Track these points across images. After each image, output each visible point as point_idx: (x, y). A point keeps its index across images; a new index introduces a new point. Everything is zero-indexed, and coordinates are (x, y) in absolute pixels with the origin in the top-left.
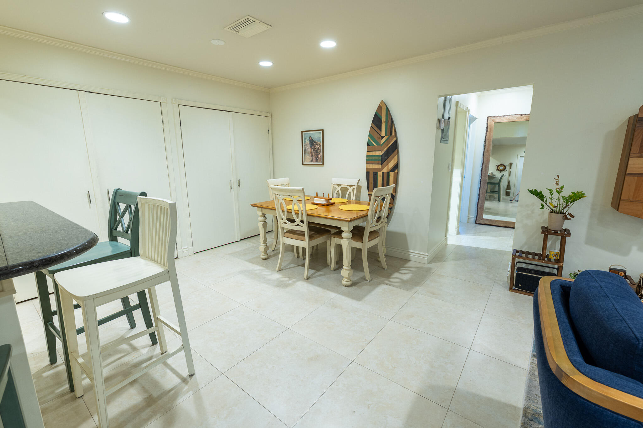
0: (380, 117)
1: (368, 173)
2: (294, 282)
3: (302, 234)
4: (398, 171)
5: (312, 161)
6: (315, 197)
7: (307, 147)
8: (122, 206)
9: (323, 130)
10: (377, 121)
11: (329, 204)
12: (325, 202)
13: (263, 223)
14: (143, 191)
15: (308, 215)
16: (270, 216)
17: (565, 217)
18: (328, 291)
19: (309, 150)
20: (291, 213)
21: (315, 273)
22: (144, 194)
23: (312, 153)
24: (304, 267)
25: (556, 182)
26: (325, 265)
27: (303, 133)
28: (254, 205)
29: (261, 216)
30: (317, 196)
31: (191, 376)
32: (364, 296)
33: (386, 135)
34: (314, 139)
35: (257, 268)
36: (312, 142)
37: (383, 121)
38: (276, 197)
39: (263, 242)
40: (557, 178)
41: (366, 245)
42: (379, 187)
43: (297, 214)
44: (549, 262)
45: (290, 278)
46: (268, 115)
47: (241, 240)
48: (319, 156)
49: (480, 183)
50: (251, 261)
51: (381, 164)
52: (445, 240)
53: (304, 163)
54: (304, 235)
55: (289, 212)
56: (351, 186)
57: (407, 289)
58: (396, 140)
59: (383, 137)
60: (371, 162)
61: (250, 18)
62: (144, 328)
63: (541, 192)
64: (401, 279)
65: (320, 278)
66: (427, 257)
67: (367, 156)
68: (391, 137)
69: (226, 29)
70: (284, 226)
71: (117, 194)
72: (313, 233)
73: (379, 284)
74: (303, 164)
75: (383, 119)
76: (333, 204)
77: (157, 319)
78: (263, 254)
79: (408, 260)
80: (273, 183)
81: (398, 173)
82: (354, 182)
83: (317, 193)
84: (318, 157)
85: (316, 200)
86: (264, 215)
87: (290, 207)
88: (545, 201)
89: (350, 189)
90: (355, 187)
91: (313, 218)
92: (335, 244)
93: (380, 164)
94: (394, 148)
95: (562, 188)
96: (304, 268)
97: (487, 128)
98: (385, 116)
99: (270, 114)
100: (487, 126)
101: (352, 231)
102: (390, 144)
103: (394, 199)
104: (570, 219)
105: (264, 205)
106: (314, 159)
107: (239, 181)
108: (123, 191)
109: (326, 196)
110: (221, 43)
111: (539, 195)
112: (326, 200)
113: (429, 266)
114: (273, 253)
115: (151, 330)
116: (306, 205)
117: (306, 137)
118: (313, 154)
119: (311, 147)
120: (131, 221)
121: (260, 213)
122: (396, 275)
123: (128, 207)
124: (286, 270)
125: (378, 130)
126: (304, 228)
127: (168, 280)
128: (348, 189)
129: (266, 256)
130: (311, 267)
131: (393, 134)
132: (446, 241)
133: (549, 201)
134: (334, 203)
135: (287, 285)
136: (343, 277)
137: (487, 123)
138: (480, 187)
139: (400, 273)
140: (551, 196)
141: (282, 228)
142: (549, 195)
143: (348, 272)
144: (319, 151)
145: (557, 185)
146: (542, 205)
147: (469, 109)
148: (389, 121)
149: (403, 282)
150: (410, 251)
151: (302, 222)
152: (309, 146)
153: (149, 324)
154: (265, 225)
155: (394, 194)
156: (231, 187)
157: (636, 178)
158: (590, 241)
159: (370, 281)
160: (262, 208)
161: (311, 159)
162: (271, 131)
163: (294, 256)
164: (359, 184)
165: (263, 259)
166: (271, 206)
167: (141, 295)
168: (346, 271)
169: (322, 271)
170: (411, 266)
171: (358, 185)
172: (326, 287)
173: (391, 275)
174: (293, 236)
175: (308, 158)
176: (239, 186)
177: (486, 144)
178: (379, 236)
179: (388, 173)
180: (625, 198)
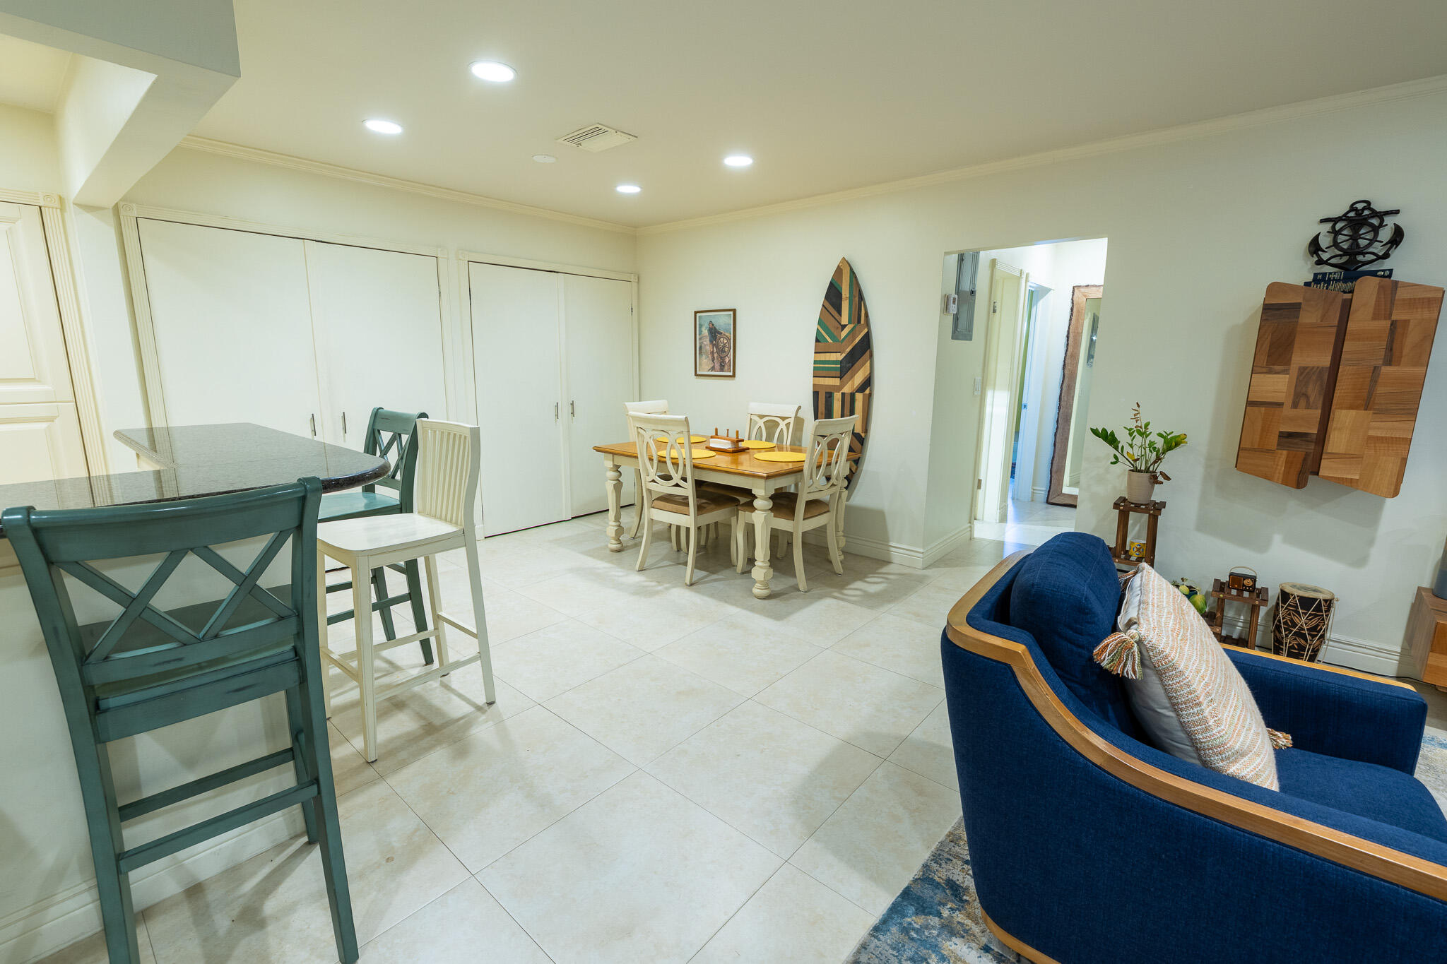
0: (839, 289)
1: (816, 394)
2: (667, 589)
3: (684, 501)
4: (871, 390)
5: (713, 369)
6: (712, 437)
7: (705, 343)
8: (386, 436)
9: (734, 311)
10: (833, 296)
11: (738, 450)
12: (730, 446)
13: (615, 482)
14: (422, 412)
15: (696, 467)
16: (627, 469)
17: (1154, 480)
18: (726, 605)
19: (708, 348)
20: (665, 462)
21: (706, 577)
22: (423, 415)
23: (713, 353)
24: (686, 565)
25: (1135, 415)
26: (729, 564)
27: (698, 315)
28: (598, 450)
29: (611, 469)
30: (717, 434)
31: (490, 704)
32: (789, 614)
33: (850, 322)
34: (717, 328)
35: (601, 565)
36: (714, 333)
37: (844, 296)
38: (639, 433)
39: (613, 519)
40: (1137, 408)
41: (799, 526)
42: (836, 418)
43: (675, 464)
44: (1127, 562)
45: (659, 582)
46: (633, 278)
47: (573, 518)
48: (727, 360)
49: (1057, 421)
50: (589, 553)
51: (841, 378)
52: (969, 529)
53: (698, 373)
54: (687, 505)
55: (662, 461)
56: (783, 418)
57: (872, 607)
58: (868, 332)
59: (844, 327)
60: (821, 373)
61: (601, 127)
62: (413, 630)
63: (1112, 434)
64: (865, 591)
65: (715, 584)
66: (921, 555)
67: (815, 362)
68: (858, 327)
69: (561, 141)
70: (653, 486)
71: (378, 416)
72: (704, 501)
73: (821, 597)
74: (696, 375)
75: (845, 293)
76: (744, 450)
77: (437, 618)
78: (614, 542)
79: (888, 562)
80: (637, 409)
81: (870, 395)
82: (790, 411)
83: (716, 430)
84: (724, 362)
85: (714, 442)
86: (617, 468)
87: (663, 453)
88: (1120, 450)
89: (782, 424)
90: (792, 421)
91: (704, 472)
92: (746, 523)
93: (838, 377)
94: (864, 348)
95: (1147, 425)
96: (684, 567)
97: (1072, 309)
98: (848, 287)
99: (636, 278)
100: (1073, 306)
101: (772, 498)
102: (857, 340)
103: (862, 445)
104: (1162, 483)
105: (617, 449)
106: (717, 366)
107: (572, 404)
108: (387, 412)
109: (733, 436)
110: (550, 160)
111: (1109, 438)
112: (733, 442)
113: (926, 572)
114: (631, 543)
115: (423, 635)
116: (692, 450)
117: (702, 323)
118: (716, 355)
119: (711, 342)
120: (402, 458)
121: (609, 464)
122: (858, 584)
123: (397, 437)
124: (653, 570)
125: (835, 312)
126: (688, 490)
127: (463, 546)
128: (777, 424)
129: (619, 546)
130: (698, 565)
131: (862, 322)
132: (970, 531)
133: (1127, 449)
134: (748, 449)
135: (653, 593)
136: (754, 582)
137: (1072, 299)
138: (1057, 429)
139: (866, 582)
140: (1132, 440)
141: (649, 491)
142: (1129, 439)
143: (765, 571)
144: (726, 349)
145: (1137, 421)
146: (1115, 457)
147: (1025, 272)
148: (855, 297)
149: (867, 595)
150: (891, 544)
151: (684, 479)
152: (708, 339)
153: (421, 625)
154: (618, 486)
155: (863, 435)
156: (557, 416)
157: (1263, 409)
158: (1204, 525)
159: (806, 592)
160: (613, 454)
161: (711, 366)
162: (636, 309)
163: (672, 548)
164: (799, 415)
165: (612, 551)
166: (630, 451)
168: (760, 571)
169: (720, 573)
170: (892, 571)
171: (796, 417)
172: (726, 599)
173: (848, 584)
174: (668, 505)
176: (573, 413)
177: (1070, 342)
178: (828, 511)
179: (852, 395)
180: (1246, 445)
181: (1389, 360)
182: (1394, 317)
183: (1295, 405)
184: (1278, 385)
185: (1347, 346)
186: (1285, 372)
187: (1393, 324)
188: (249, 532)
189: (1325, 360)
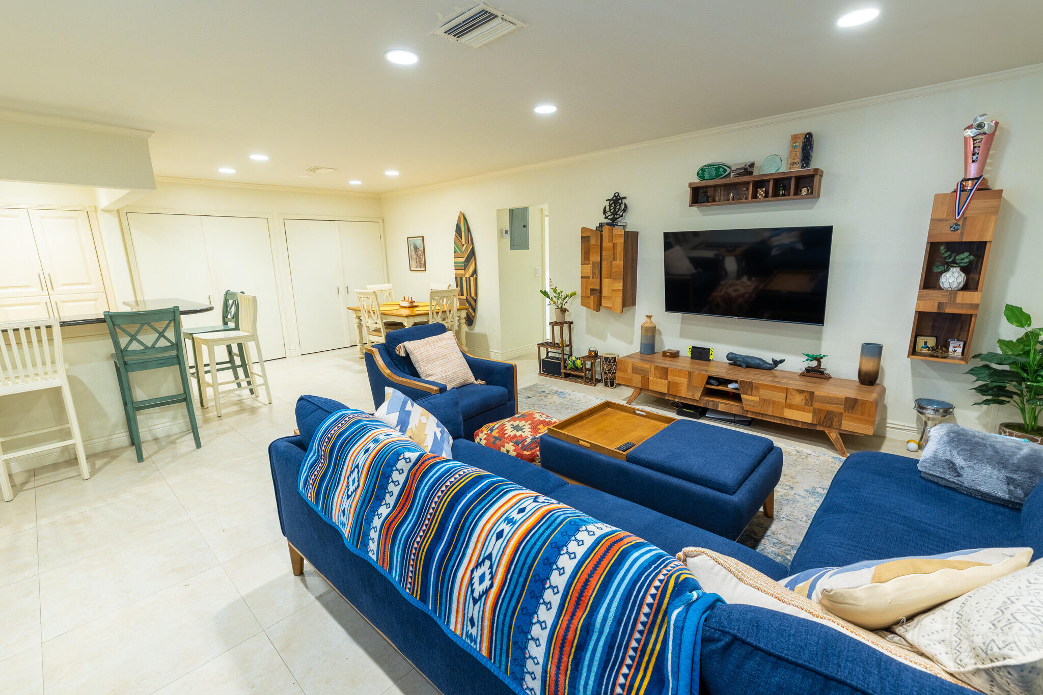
0: (461, 226)
1: (456, 278)
4: (476, 275)
5: (417, 267)
6: (402, 300)
7: (413, 254)
9: (423, 237)
10: (458, 230)
11: (412, 306)
13: (358, 324)
17: (564, 311)
19: (414, 256)
20: (370, 313)
22: (243, 293)
23: (416, 258)
27: (409, 239)
28: (349, 309)
29: (356, 318)
30: (406, 299)
31: (270, 403)
33: (466, 242)
34: (417, 246)
36: (416, 248)
37: (462, 230)
46: (380, 220)
53: (412, 269)
58: (473, 246)
59: (463, 245)
60: (458, 268)
62: (244, 377)
63: (547, 292)
66: (501, 354)
67: (455, 263)
68: (469, 244)
69: (305, 171)
71: (227, 294)
74: (410, 270)
75: (463, 228)
76: (416, 307)
77: (252, 373)
78: (359, 353)
81: (476, 277)
83: (404, 297)
84: (421, 263)
85: (402, 303)
86: (358, 317)
93: (464, 270)
94: (472, 254)
98: (464, 225)
99: (382, 220)
102: (469, 251)
103: (475, 303)
104: (568, 313)
106: (418, 265)
108: (231, 292)
109: (413, 299)
111: (546, 294)
112: (410, 303)
115: (248, 379)
117: (411, 244)
118: (417, 260)
119: (415, 253)
120: (235, 310)
121: (356, 315)
123: (233, 302)
125: (460, 238)
127: (253, 341)
129: (363, 356)
131: (470, 242)
144: (421, 256)
148: (467, 230)
150: (491, 350)
152: (414, 251)
153: (247, 376)
154: (360, 326)
155: (475, 297)
157: (585, 280)
158: (589, 331)
160: (356, 310)
161: (416, 265)
162: (382, 236)
167: (240, 346)
175: (414, 264)
176: (348, 292)
179: (469, 278)
180: (583, 295)
181: (614, 260)
182: (614, 242)
183: (593, 278)
184: (588, 269)
185: (604, 253)
186: (589, 264)
187: (614, 244)
188: (161, 320)
189: (599, 260)
